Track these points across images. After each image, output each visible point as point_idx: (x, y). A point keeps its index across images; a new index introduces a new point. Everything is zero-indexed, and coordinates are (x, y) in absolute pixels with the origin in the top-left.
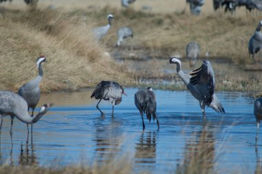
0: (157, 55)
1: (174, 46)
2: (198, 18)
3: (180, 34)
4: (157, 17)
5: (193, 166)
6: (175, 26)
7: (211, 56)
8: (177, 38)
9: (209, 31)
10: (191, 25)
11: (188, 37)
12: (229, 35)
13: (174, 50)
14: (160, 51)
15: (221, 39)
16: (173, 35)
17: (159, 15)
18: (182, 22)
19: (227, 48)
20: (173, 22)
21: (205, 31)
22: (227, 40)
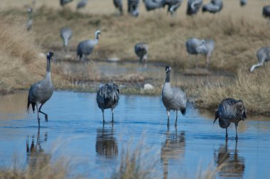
0: (94, 57)
1: (112, 48)
2: (137, 20)
3: (118, 36)
4: (94, 19)
5: (129, 172)
6: (114, 28)
7: (150, 59)
8: (114, 40)
9: (147, 34)
10: (130, 27)
11: (126, 39)
12: (168, 38)
13: (112, 52)
14: (97, 53)
15: (161, 42)
16: (111, 37)
17: (97, 16)
18: (121, 24)
19: (166, 52)
20: (111, 24)
21: (144, 34)
22: (167, 43)
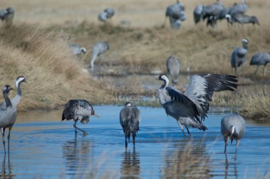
0: (137, 70)
1: (154, 61)
2: (179, 32)
3: (160, 49)
4: (137, 32)
6: (155, 41)
7: (193, 70)
8: (156, 53)
9: (189, 45)
10: (172, 39)
11: (168, 52)
12: (210, 49)
13: (154, 65)
14: (139, 67)
15: (203, 53)
16: (153, 50)
17: (139, 29)
18: (162, 36)
19: (208, 63)
20: (153, 37)
21: (185, 46)
22: (209, 54)
